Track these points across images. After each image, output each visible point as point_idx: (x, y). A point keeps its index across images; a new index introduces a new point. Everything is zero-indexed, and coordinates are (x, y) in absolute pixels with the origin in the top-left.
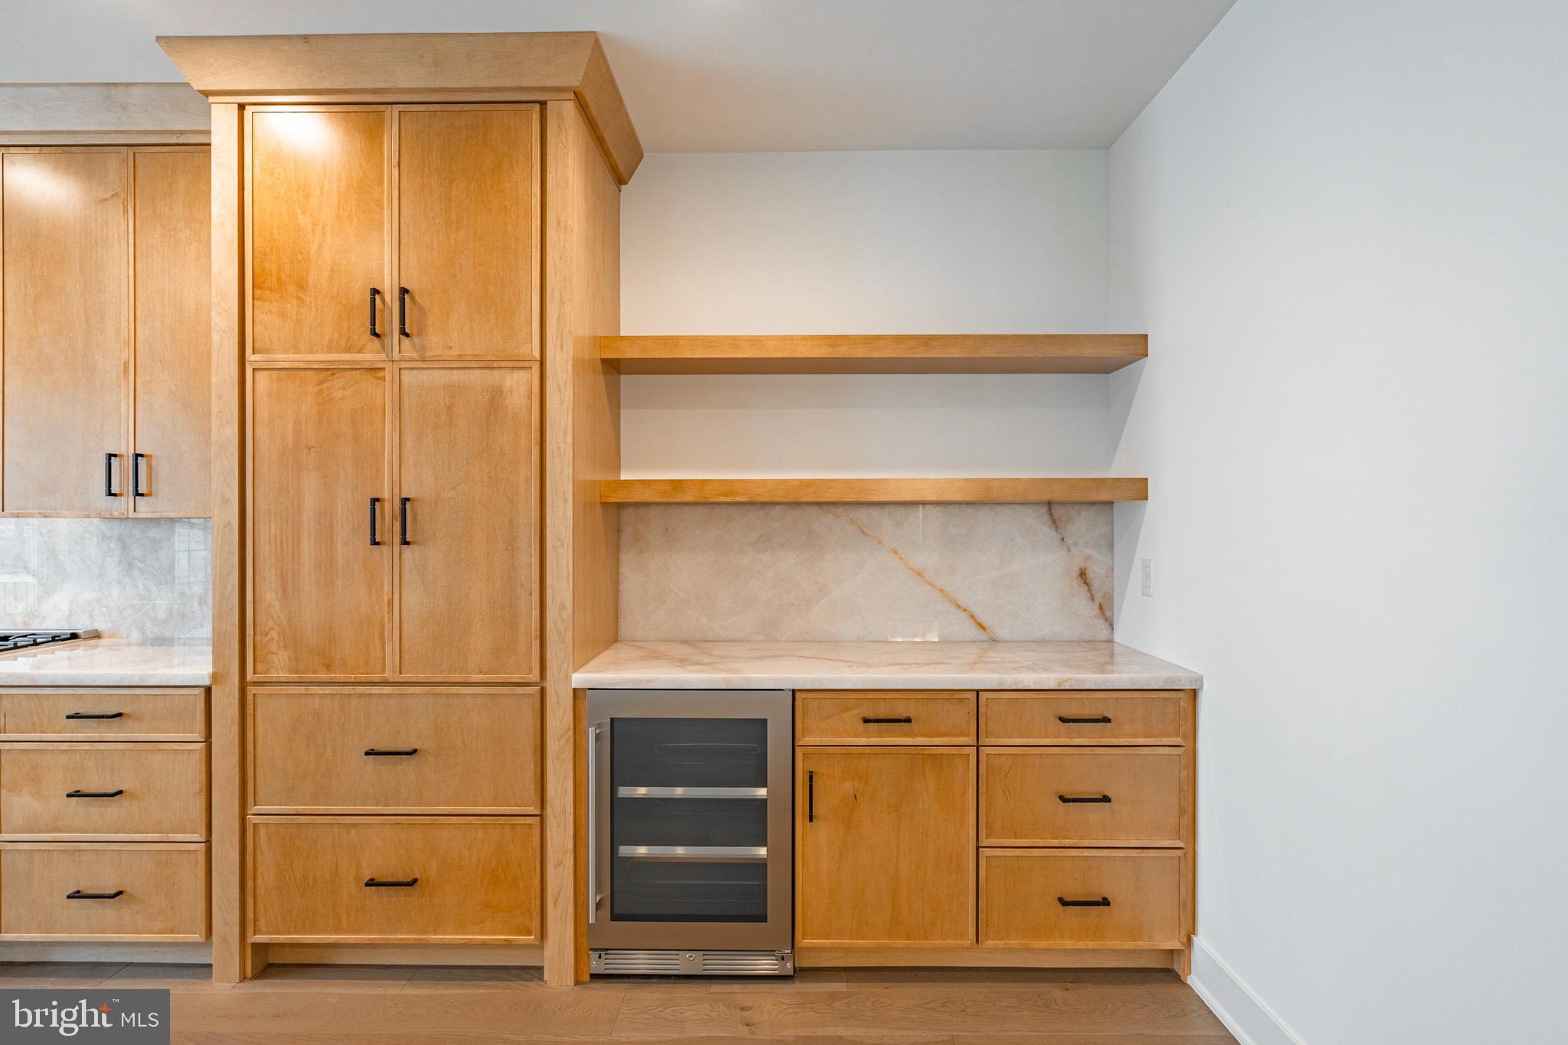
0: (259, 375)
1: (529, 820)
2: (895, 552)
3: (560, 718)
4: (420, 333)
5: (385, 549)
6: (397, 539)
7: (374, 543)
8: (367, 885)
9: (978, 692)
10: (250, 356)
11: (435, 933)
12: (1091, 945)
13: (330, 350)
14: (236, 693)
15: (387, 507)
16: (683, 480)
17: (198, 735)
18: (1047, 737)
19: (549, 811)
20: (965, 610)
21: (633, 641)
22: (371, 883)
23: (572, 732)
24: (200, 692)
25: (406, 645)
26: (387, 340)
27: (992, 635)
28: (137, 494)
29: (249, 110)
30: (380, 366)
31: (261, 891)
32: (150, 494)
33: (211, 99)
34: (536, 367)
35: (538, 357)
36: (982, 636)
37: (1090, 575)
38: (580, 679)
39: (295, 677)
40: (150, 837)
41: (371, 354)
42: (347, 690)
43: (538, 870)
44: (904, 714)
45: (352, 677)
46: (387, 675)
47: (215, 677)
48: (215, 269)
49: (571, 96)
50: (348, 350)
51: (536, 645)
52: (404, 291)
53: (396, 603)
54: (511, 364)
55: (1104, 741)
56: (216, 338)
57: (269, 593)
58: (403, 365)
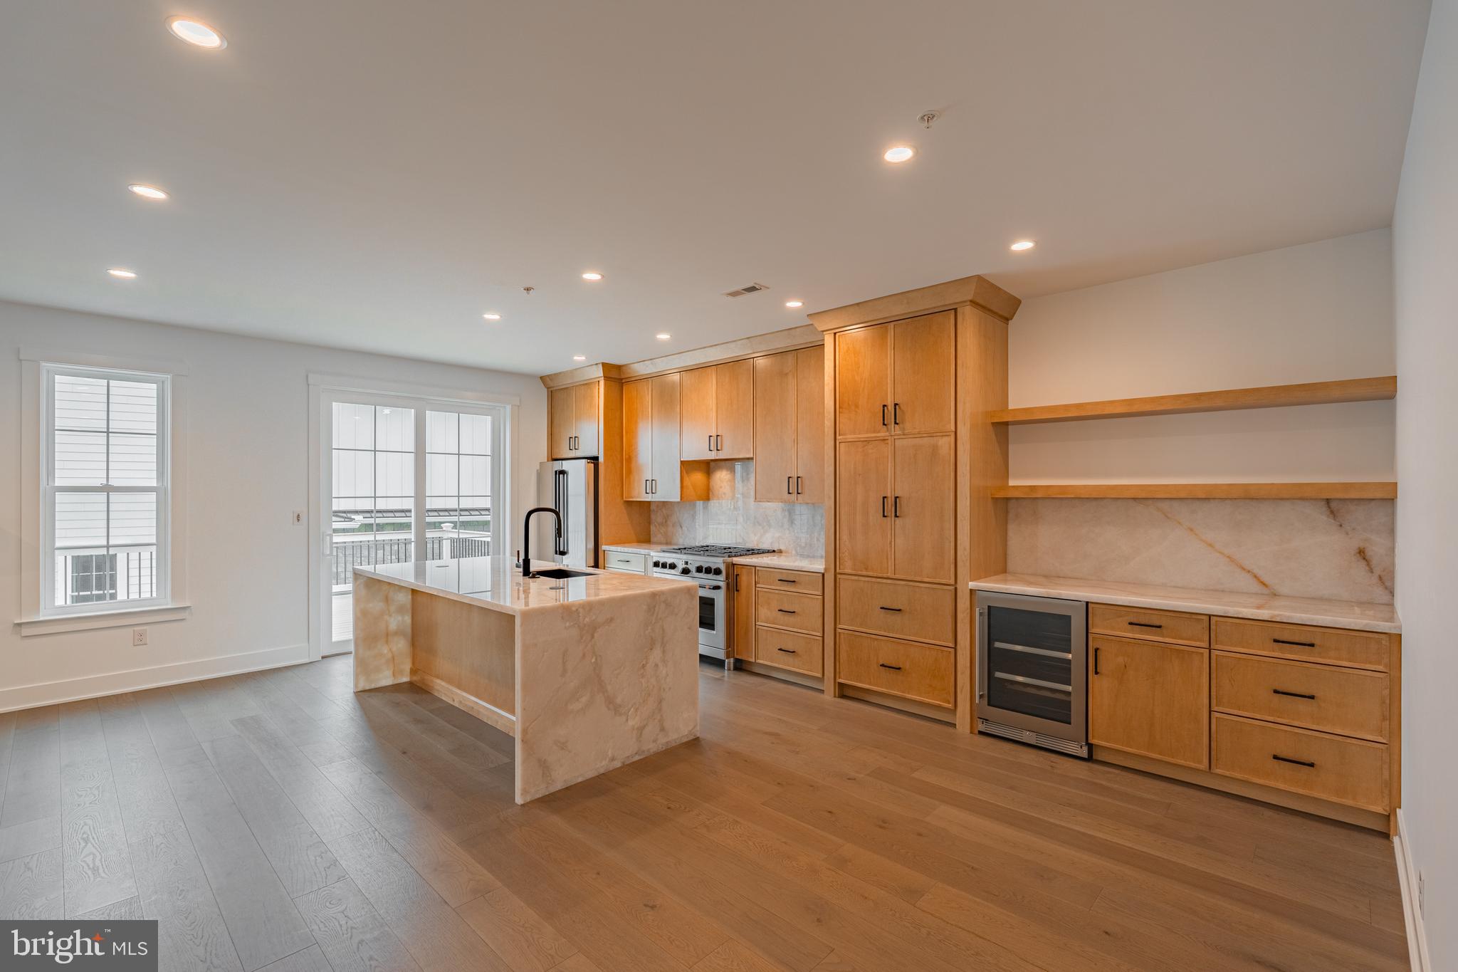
0: (842, 445)
1: (950, 650)
2: (1191, 530)
3: (964, 603)
4: (903, 423)
5: (889, 519)
6: (893, 514)
7: (884, 516)
8: (881, 665)
9: (1210, 616)
10: (838, 437)
11: (909, 693)
12: (1301, 791)
13: (867, 433)
14: (833, 577)
15: (889, 500)
16: (1034, 486)
17: (820, 593)
18: (1264, 650)
19: (958, 647)
20: (1249, 572)
21: (1015, 573)
22: (882, 665)
23: (969, 610)
24: (821, 575)
25: (897, 562)
26: (889, 427)
27: (1272, 591)
28: (798, 493)
29: (837, 335)
30: (886, 438)
31: (841, 661)
32: (802, 493)
33: (825, 333)
34: (953, 435)
35: (954, 430)
36: (1265, 591)
37: (1369, 553)
38: (972, 585)
39: (854, 572)
40: (803, 631)
41: (883, 433)
42: (874, 580)
43: (953, 673)
44: (1158, 624)
45: (875, 575)
46: (889, 575)
47: (826, 569)
48: (826, 402)
49: (969, 303)
50: (874, 432)
51: (953, 566)
52: (896, 405)
53: (893, 543)
54: (941, 434)
55: (1312, 659)
56: (826, 430)
57: (844, 536)
58: (896, 437)
